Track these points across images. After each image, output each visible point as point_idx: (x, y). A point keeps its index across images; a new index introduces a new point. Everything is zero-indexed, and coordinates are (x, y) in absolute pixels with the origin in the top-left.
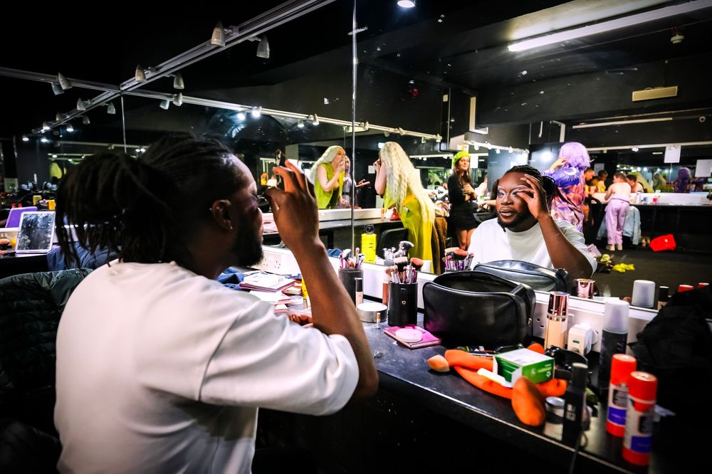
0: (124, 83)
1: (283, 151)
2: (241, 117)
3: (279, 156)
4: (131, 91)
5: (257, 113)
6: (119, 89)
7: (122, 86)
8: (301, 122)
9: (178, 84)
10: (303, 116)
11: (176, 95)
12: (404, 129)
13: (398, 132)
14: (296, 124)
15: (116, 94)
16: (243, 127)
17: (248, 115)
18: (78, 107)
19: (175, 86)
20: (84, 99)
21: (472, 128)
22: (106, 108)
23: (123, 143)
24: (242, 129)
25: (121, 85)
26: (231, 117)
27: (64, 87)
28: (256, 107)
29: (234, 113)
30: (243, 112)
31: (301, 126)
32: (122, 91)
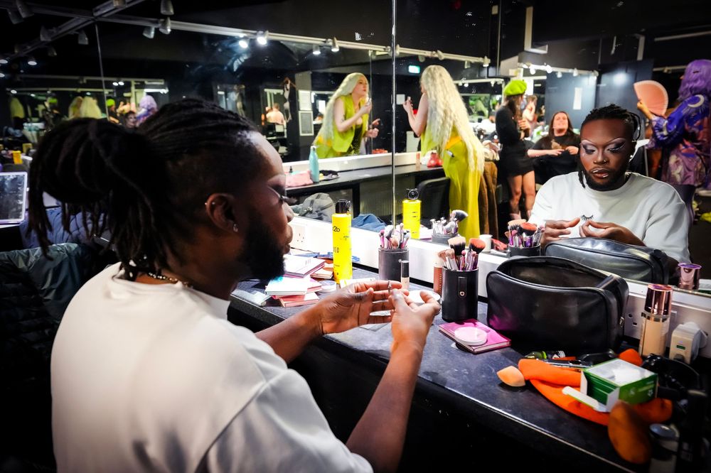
0: (98, 7)
1: (293, 80)
2: (243, 45)
3: (288, 86)
4: (108, 17)
5: (262, 40)
6: (92, 15)
7: (97, 11)
8: (316, 49)
9: (167, 8)
10: (318, 41)
11: (162, 20)
12: (443, 52)
13: (436, 56)
14: (311, 51)
15: (89, 21)
16: (245, 57)
17: (253, 43)
18: (41, 36)
19: (163, 11)
20: (48, 27)
21: (528, 47)
22: (76, 37)
23: (100, 76)
24: (245, 60)
25: (94, 9)
26: (231, 46)
27: (24, 15)
28: (261, 32)
29: (234, 40)
30: (245, 38)
31: (317, 53)
32: (96, 17)
